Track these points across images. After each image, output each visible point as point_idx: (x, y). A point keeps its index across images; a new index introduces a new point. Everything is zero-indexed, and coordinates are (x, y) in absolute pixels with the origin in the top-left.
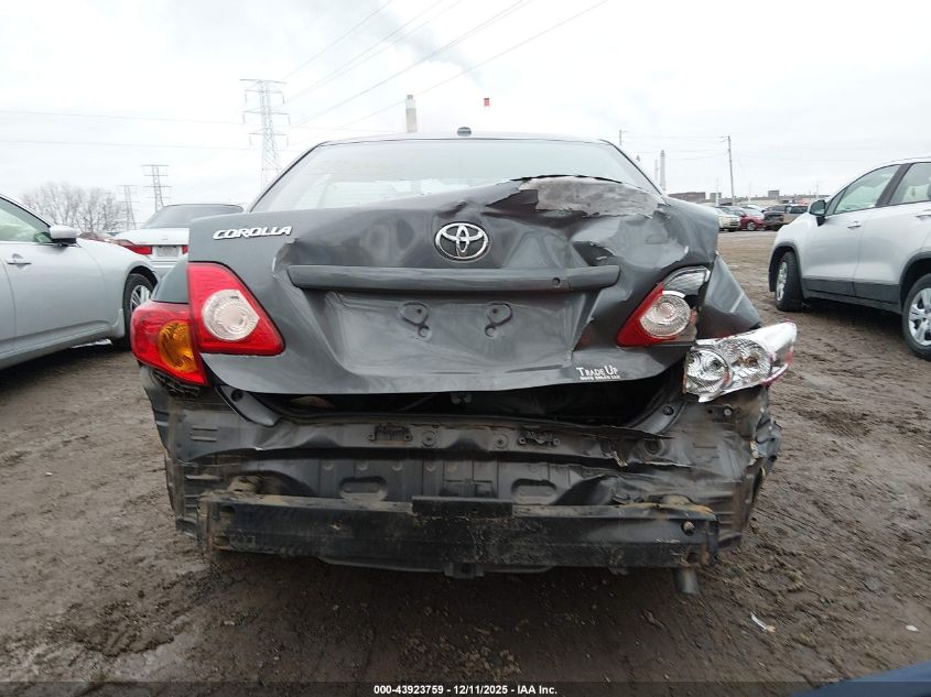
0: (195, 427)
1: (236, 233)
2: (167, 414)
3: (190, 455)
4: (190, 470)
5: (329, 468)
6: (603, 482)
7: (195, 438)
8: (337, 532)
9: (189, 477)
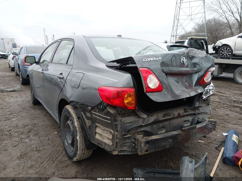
0: (125, 122)
1: (149, 59)
2: (117, 120)
3: (125, 130)
4: (125, 135)
5: (155, 127)
6: (194, 118)
7: (126, 125)
8: (170, 141)
9: (125, 137)
